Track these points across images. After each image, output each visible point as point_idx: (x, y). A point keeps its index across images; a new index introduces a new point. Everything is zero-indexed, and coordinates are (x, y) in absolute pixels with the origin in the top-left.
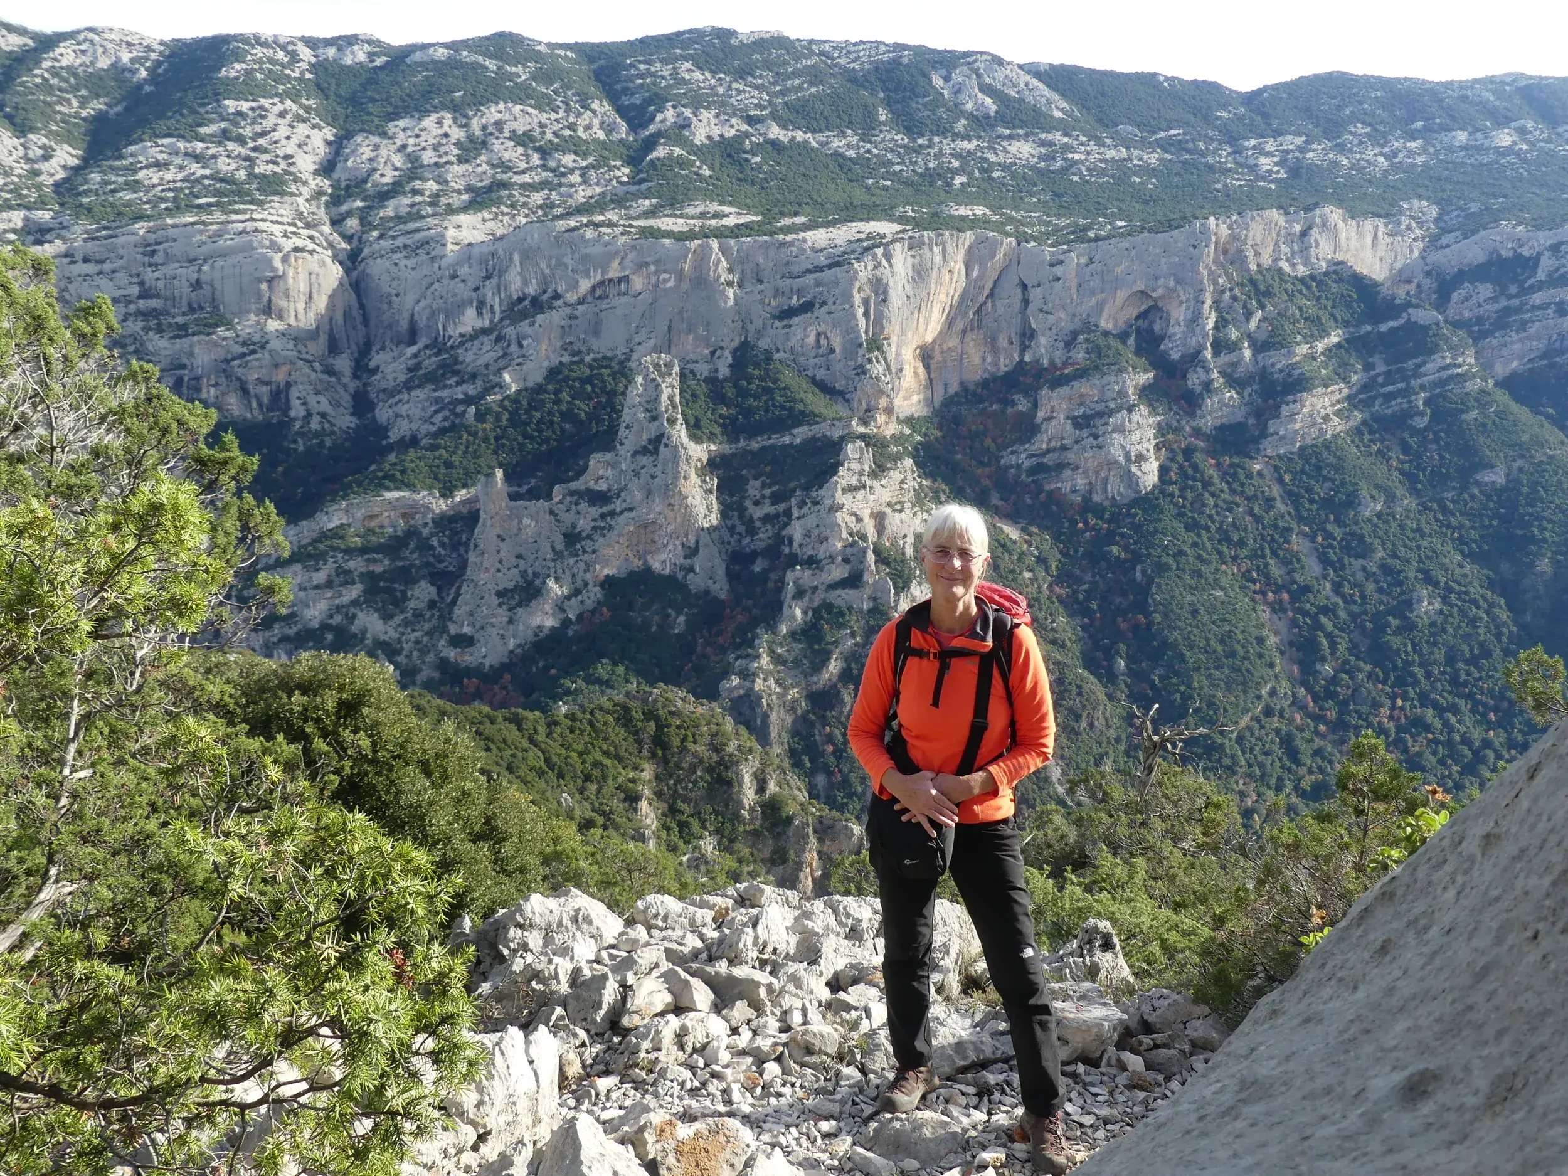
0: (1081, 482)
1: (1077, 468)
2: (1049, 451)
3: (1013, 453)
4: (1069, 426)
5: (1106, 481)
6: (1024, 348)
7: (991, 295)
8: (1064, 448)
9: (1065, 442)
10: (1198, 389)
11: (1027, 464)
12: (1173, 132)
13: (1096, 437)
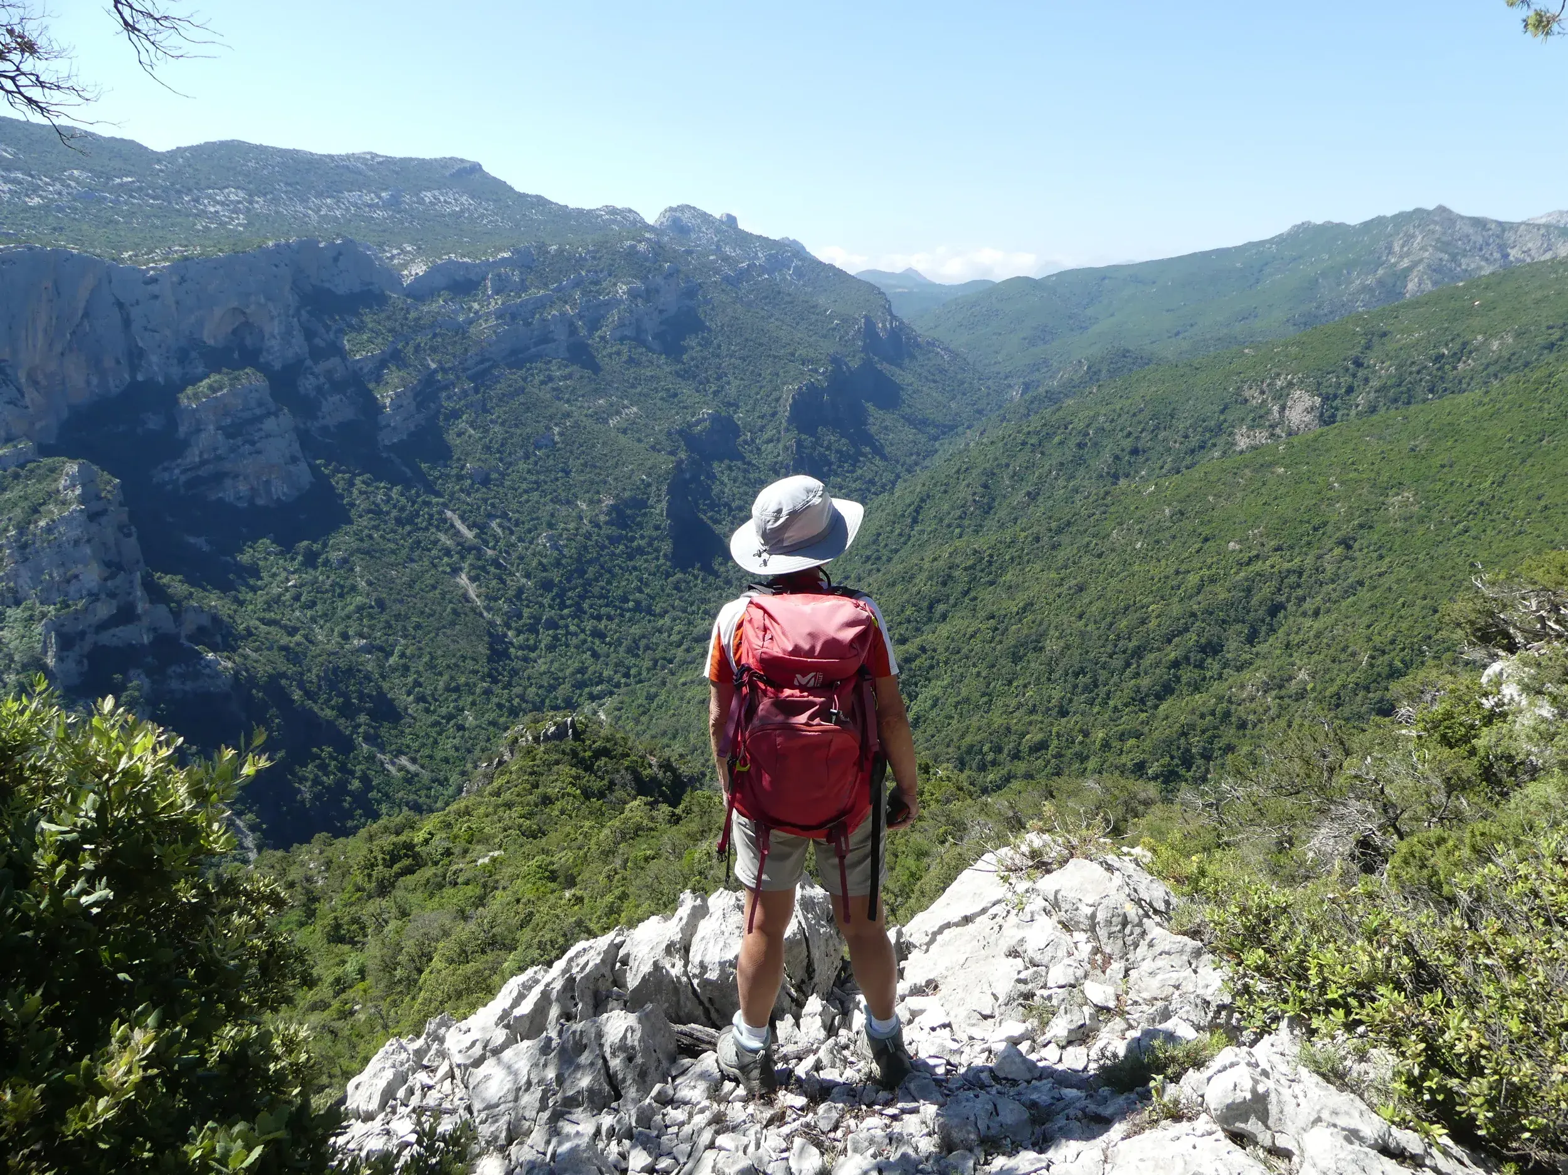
0: (243, 488)
1: (237, 476)
2: (203, 463)
3: (165, 469)
4: (220, 437)
5: (268, 483)
6: (134, 369)
7: (86, 315)
8: (220, 458)
9: (219, 452)
10: (313, 394)
11: (183, 478)
12: (125, 179)
13: (253, 443)
